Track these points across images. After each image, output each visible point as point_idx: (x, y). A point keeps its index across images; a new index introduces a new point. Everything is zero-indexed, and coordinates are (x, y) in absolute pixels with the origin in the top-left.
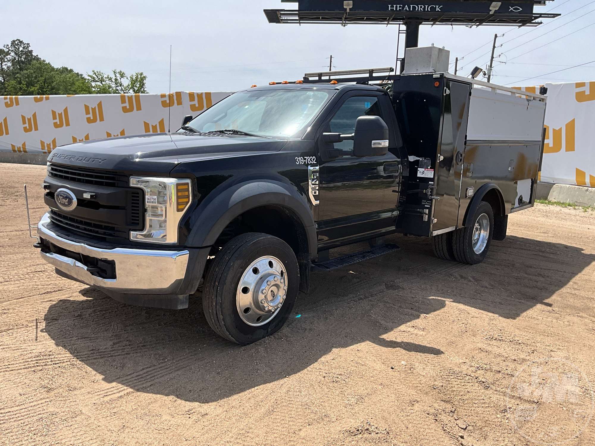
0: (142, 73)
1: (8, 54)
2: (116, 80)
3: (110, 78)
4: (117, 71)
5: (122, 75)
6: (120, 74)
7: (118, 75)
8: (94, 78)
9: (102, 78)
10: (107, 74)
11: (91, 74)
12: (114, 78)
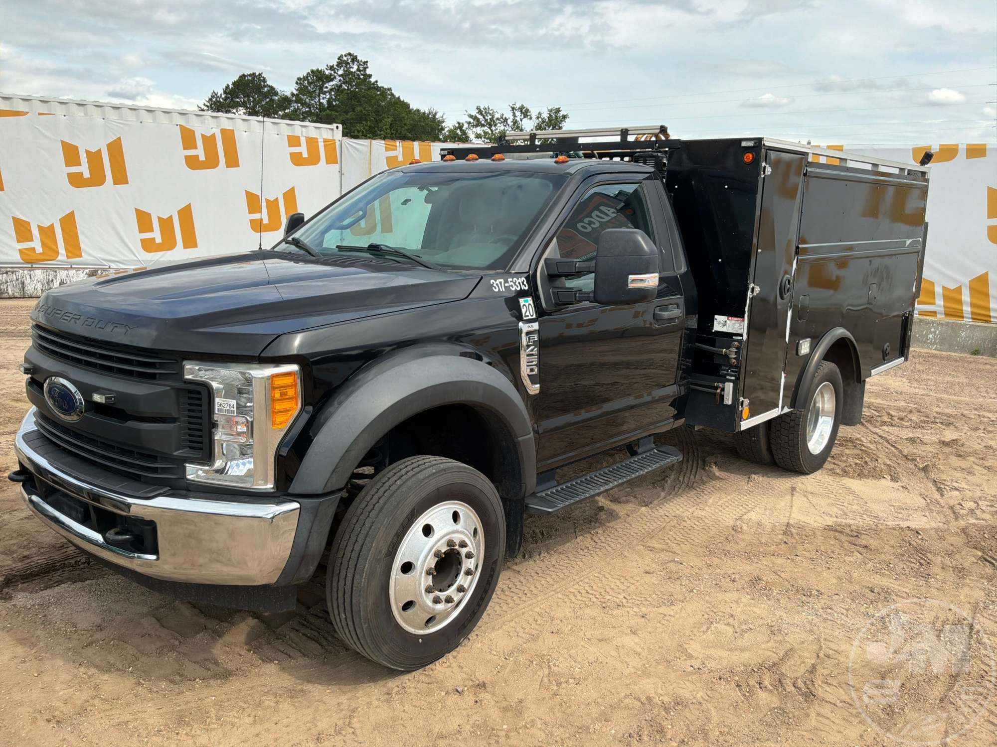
0: (559, 108)
1: (330, 78)
2: (515, 122)
3: (505, 118)
4: (518, 106)
5: (525, 113)
6: (522, 112)
7: (518, 114)
8: (478, 120)
9: (492, 119)
10: (500, 112)
11: (474, 113)
12: (512, 117)
